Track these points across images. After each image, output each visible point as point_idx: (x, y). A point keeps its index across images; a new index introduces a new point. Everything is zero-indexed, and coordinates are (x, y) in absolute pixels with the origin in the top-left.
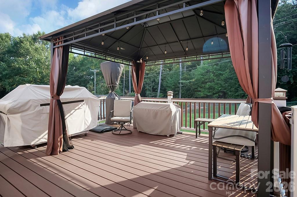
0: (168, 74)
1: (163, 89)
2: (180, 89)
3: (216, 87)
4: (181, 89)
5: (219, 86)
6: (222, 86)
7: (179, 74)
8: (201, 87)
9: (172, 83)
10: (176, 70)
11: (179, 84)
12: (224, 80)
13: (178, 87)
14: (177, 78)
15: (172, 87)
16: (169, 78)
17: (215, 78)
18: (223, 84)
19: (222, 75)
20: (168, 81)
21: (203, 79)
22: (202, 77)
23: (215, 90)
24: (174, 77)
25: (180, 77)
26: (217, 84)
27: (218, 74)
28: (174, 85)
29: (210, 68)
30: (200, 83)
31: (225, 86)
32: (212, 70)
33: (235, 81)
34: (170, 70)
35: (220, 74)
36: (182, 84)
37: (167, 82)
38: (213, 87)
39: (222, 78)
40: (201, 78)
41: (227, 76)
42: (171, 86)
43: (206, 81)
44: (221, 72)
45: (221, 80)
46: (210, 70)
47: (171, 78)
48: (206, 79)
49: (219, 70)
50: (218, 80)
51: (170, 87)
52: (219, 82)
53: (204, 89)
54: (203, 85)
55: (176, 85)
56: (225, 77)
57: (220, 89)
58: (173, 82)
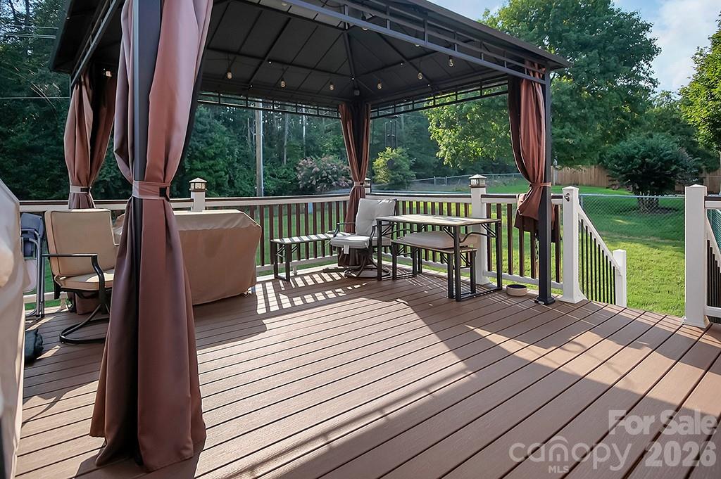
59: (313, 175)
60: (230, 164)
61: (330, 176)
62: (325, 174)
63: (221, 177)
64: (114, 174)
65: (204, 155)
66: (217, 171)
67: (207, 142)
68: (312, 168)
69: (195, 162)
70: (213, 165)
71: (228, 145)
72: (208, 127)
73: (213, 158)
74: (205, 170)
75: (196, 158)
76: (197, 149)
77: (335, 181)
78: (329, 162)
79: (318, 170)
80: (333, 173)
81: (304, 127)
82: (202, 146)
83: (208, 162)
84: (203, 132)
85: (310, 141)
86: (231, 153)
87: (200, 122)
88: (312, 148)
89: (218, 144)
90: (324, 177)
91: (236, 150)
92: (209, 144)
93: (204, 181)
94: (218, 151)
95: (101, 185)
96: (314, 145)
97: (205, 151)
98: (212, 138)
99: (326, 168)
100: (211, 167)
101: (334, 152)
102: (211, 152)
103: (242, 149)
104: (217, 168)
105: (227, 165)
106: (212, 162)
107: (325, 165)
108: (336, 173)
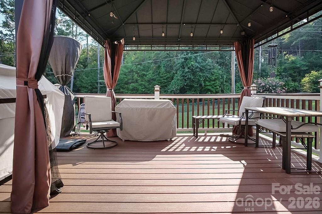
0: (83, 71)
1: (76, 90)
2: (98, 90)
3: (140, 88)
4: (100, 90)
5: (142, 87)
6: (146, 87)
7: (97, 73)
8: (123, 88)
9: (89, 83)
10: (93, 67)
11: (97, 84)
12: (147, 81)
13: (96, 87)
14: (95, 77)
15: (88, 88)
16: (84, 77)
17: (139, 78)
18: (147, 85)
19: (146, 76)
20: (82, 80)
21: (126, 80)
22: (125, 76)
23: (139, 91)
24: (91, 75)
25: (99, 76)
26: (141, 85)
27: (142, 74)
28: (91, 86)
29: (134, 68)
30: (122, 83)
31: (149, 87)
32: (135, 70)
33: (158, 82)
34: (85, 66)
35: (144, 75)
36: (101, 84)
37: (82, 82)
38: (137, 88)
39: (146, 78)
40: (124, 78)
41: (151, 77)
42: (87, 86)
43: (130, 81)
44: (145, 73)
45: (145, 81)
46: (134, 70)
47: (87, 77)
48: (130, 79)
49: (143, 70)
50: (142, 81)
51: (86, 88)
52: (143, 83)
53: (127, 90)
54: (126, 86)
55: (94, 85)
56: (149, 78)
57: (144, 90)
58: (89, 81)
59: (261, 87)
60: (222, 83)
61: (271, 88)
62: (268, 86)
63: (218, 89)
64: (177, 88)
65: (210, 80)
66: (216, 86)
67: (212, 74)
68: (261, 84)
69: (206, 82)
70: (214, 84)
71: (221, 75)
72: (212, 67)
73: (214, 81)
74: (211, 86)
75: (207, 81)
76: (207, 77)
77: (274, 90)
78: (271, 80)
79: (264, 84)
80: (273, 86)
81: (260, 64)
82: (209, 76)
83: (212, 82)
84: (210, 69)
85: (263, 70)
86: (222, 78)
87: (208, 65)
88: (264, 74)
89: (216, 74)
90: (267, 88)
91: (225, 76)
92: (212, 75)
93: (159, 86)
94: (216, 77)
95: (172, 92)
96: (266, 73)
97: (211, 77)
98: (213, 72)
99: (268, 83)
100: (213, 84)
101: (278, 75)
102: (213, 78)
103: (228, 76)
104: (216, 85)
105: (220, 83)
106: (213, 82)
107: (268, 82)
108: (275, 86)
